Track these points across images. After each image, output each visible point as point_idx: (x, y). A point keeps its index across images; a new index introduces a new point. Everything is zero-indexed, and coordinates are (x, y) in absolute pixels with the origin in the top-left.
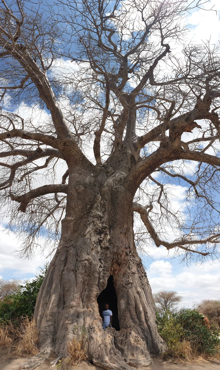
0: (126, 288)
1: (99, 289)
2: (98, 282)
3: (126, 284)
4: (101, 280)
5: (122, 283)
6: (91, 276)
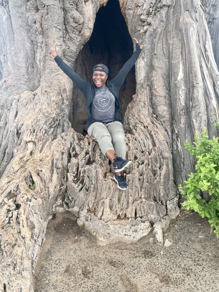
0: (149, 24)
1: (71, 39)
2: (64, 21)
3: (149, 14)
4: (69, 15)
5: (139, 11)
6: (39, 7)
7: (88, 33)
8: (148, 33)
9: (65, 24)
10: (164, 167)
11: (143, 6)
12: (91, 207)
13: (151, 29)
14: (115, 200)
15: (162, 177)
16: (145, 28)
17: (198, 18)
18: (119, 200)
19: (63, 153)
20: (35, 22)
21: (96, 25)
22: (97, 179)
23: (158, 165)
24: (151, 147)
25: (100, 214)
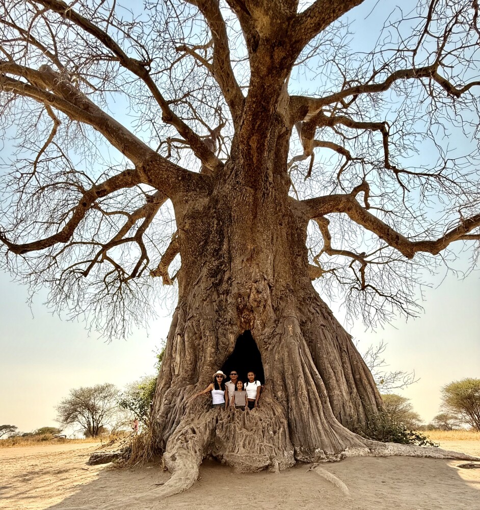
1: (220, 353)
2: (217, 343)
3: (269, 338)
4: (220, 340)
5: (263, 337)
6: (203, 337)
7: (232, 350)
8: (269, 349)
9: (217, 345)
10: (282, 429)
11: (265, 334)
12: (230, 450)
13: (271, 347)
14: (247, 442)
15: (280, 434)
16: (267, 346)
17: (298, 339)
18: (249, 444)
19: (213, 419)
20: (199, 345)
21: (236, 345)
22: (235, 431)
23: (278, 428)
24: (272, 416)
25: (237, 451)
